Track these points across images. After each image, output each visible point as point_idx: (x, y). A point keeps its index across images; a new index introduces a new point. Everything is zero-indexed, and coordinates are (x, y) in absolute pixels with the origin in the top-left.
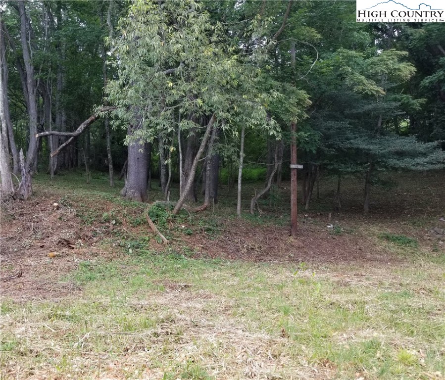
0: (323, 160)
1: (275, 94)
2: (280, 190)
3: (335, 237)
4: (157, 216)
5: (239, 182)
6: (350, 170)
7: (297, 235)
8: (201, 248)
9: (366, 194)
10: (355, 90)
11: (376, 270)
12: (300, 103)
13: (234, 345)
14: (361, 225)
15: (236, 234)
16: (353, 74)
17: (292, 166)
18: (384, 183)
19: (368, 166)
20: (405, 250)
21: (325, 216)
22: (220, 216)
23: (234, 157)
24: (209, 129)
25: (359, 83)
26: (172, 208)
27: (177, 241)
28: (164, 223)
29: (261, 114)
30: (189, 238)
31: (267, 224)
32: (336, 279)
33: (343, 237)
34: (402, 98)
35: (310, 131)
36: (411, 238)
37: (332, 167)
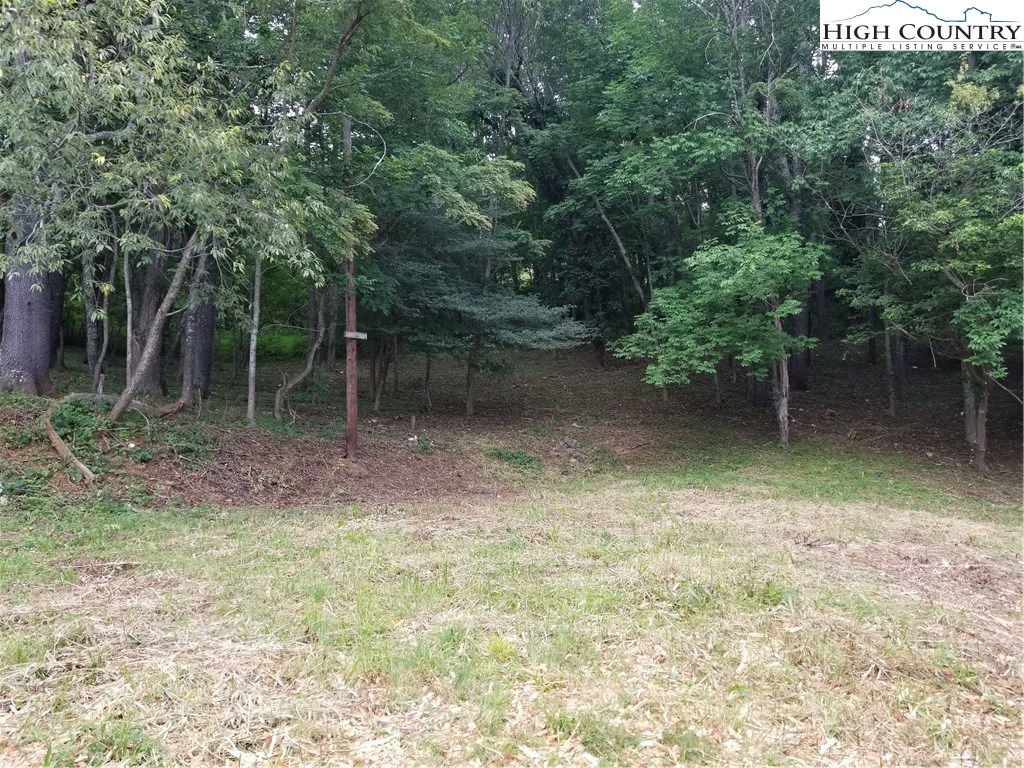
0: (402, 327)
1: (317, 205)
2: (332, 374)
3: (420, 456)
4: (72, 424)
5: (252, 358)
6: (443, 344)
7: (357, 455)
8: (169, 488)
9: (469, 385)
10: (448, 214)
11: (477, 509)
12: (358, 226)
13: (210, 671)
14: (462, 436)
15: (244, 457)
16: (443, 188)
17: (349, 334)
18: (496, 368)
19: (471, 340)
20: (524, 475)
21: (407, 421)
22: (212, 423)
23: (239, 312)
24: (187, 255)
25: (454, 204)
26: (109, 407)
27: (117, 475)
28: (88, 439)
29: (285, 238)
30: (144, 470)
31: (304, 437)
32: (412, 529)
33: (433, 456)
34: (519, 236)
35: (377, 276)
36: (532, 454)
37: (415, 339)
